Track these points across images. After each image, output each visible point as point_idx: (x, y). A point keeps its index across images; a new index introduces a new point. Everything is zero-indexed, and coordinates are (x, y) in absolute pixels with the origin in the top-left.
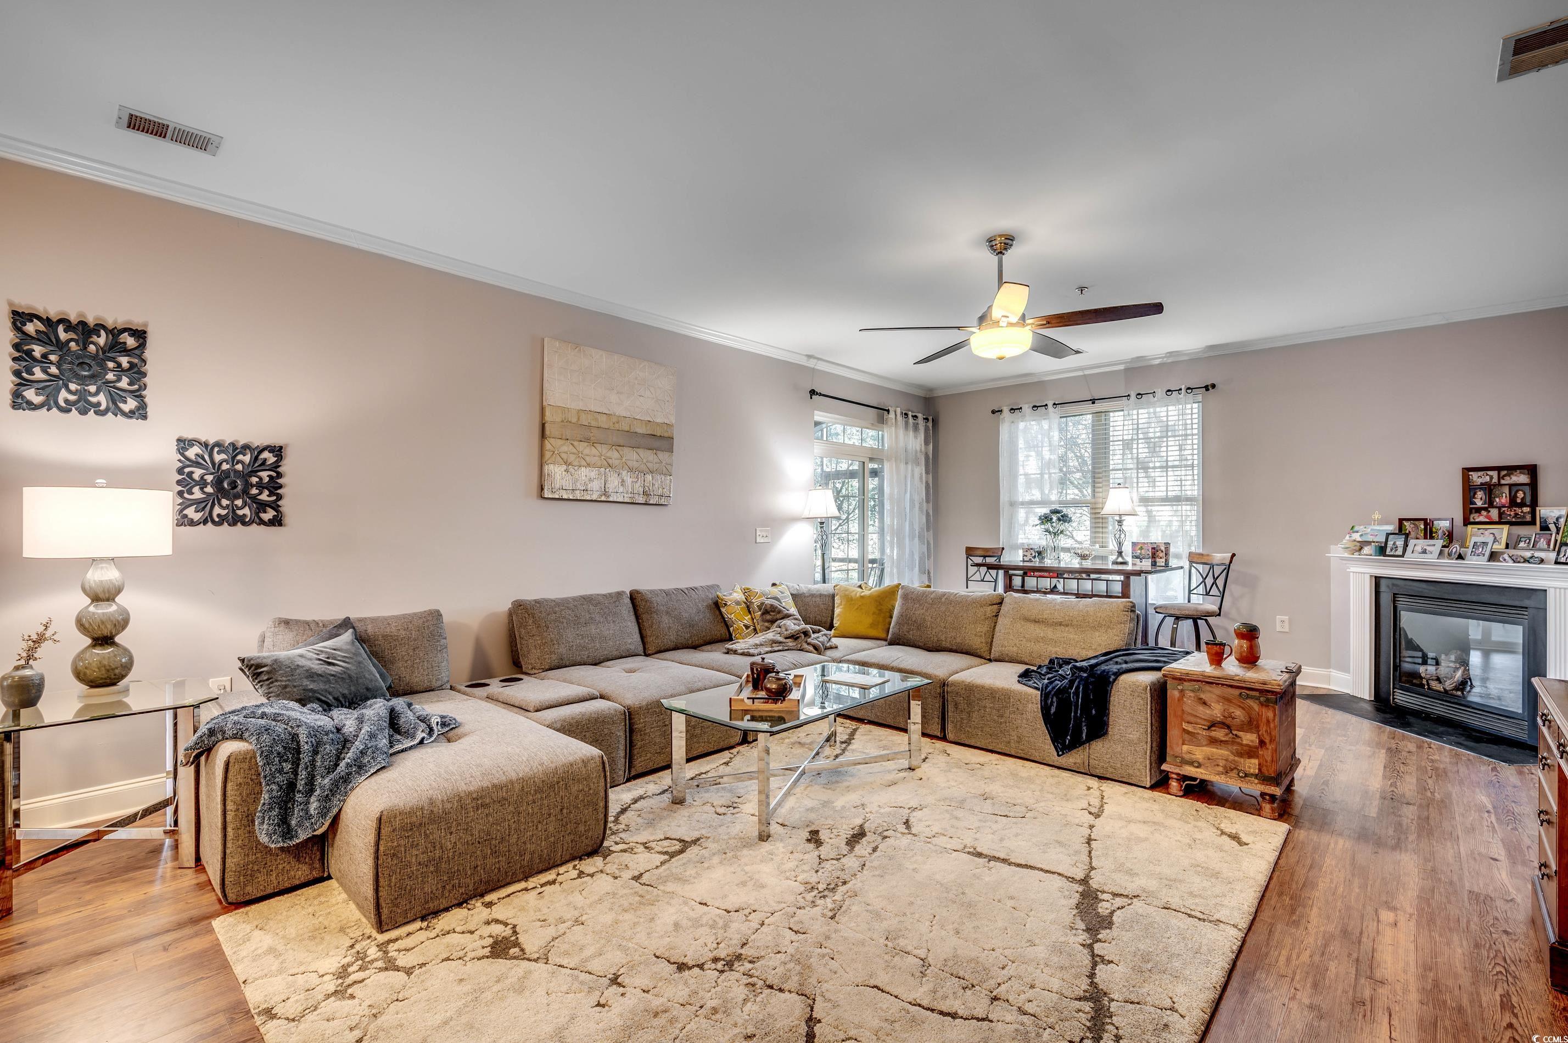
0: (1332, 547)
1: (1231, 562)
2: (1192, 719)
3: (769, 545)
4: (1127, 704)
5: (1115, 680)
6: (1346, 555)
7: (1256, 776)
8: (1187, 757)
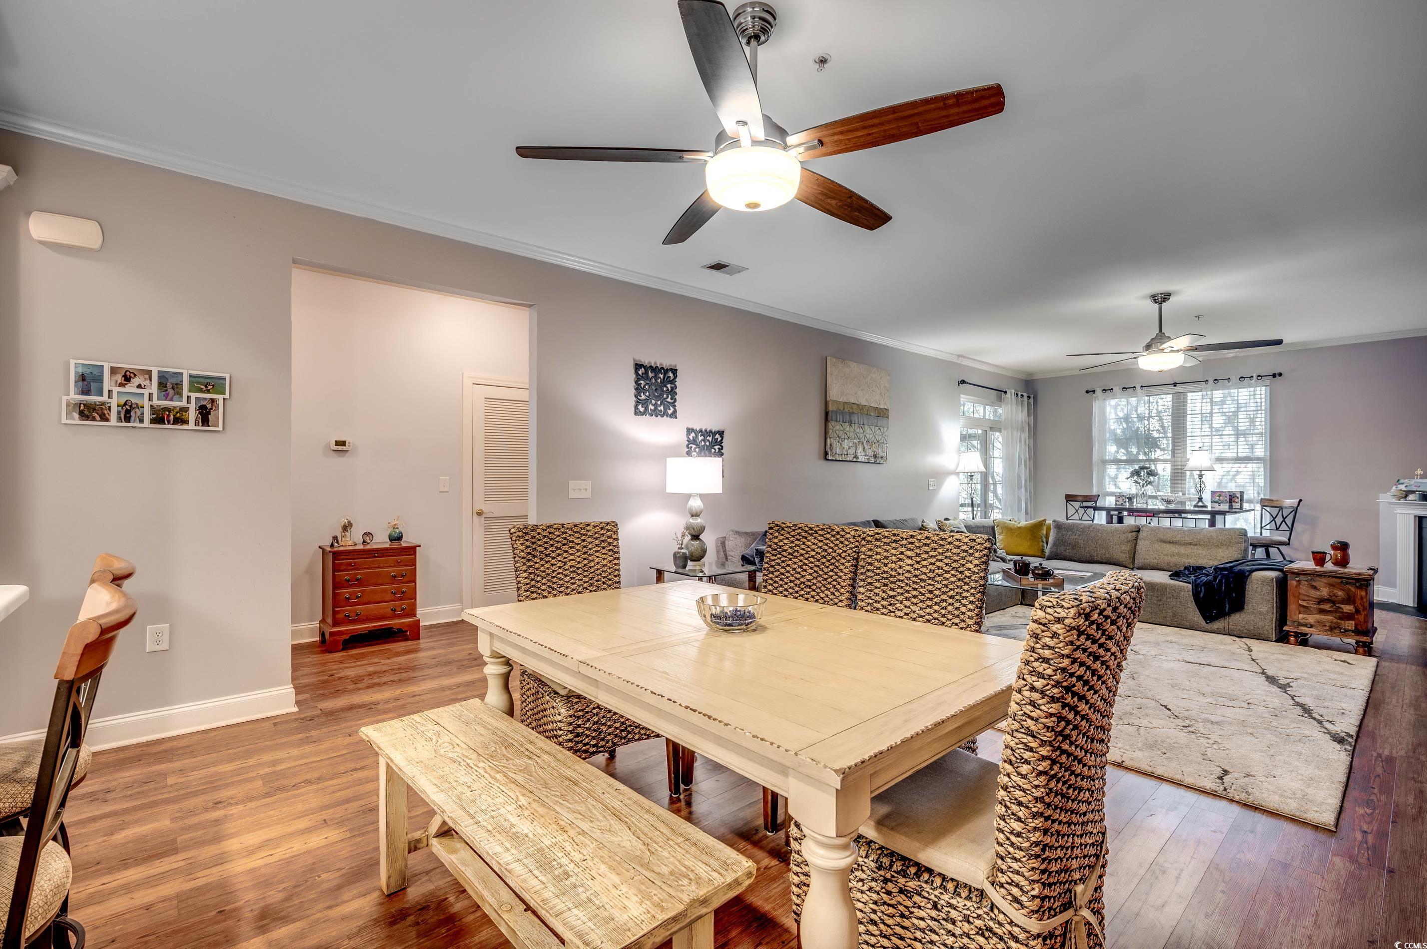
0: (1381, 495)
1: (1298, 505)
2: (1306, 598)
3: (936, 491)
4: (1259, 590)
5: (1249, 575)
6: (1394, 500)
7: (1353, 631)
8: (1302, 621)
